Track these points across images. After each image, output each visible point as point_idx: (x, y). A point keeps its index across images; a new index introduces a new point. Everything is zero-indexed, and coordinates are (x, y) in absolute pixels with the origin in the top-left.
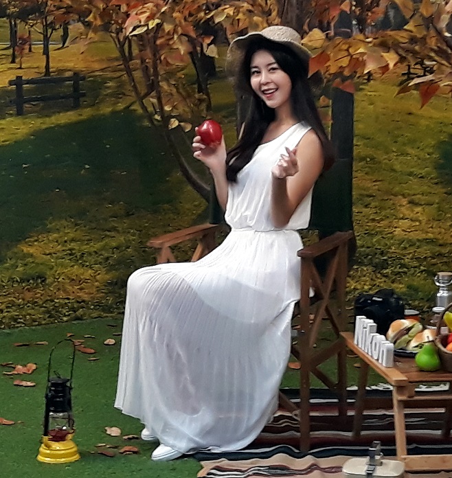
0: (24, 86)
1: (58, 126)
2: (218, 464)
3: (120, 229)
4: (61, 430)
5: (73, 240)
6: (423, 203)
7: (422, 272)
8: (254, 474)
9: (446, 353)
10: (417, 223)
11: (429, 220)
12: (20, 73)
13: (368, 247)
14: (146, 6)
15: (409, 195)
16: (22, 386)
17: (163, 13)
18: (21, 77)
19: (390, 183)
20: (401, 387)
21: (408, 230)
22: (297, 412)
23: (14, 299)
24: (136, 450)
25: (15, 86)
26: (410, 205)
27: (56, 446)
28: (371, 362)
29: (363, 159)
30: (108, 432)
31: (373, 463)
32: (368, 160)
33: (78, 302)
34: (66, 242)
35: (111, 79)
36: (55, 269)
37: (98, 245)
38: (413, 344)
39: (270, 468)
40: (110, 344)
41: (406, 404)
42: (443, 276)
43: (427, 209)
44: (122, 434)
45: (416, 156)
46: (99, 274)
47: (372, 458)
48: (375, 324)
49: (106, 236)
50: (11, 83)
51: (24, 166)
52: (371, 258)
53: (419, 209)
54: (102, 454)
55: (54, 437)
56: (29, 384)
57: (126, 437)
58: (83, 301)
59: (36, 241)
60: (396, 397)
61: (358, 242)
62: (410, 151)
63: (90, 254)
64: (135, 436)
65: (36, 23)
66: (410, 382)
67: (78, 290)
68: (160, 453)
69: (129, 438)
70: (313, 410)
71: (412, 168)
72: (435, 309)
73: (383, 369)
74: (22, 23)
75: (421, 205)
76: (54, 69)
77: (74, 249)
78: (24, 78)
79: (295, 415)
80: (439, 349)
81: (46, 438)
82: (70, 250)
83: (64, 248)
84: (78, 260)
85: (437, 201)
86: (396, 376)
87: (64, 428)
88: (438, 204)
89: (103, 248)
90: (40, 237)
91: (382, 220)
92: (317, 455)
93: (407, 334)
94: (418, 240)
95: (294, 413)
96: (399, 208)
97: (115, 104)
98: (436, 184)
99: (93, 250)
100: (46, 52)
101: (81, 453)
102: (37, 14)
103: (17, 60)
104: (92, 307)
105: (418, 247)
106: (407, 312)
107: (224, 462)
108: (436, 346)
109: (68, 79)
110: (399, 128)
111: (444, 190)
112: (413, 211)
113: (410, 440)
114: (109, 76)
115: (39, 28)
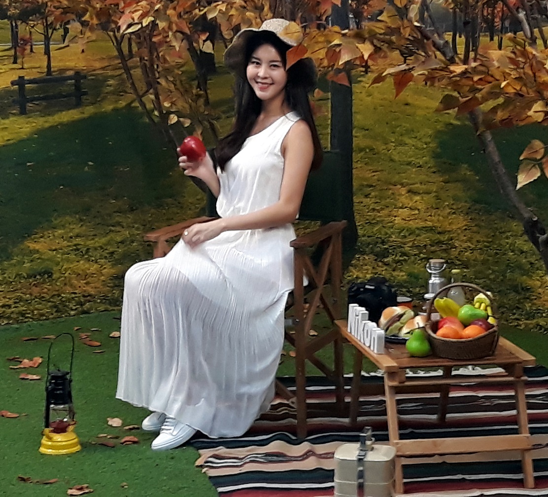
0: (26, 85)
1: (61, 124)
2: (216, 453)
3: (125, 224)
4: (62, 421)
5: (77, 236)
6: (421, 192)
7: (422, 259)
8: (252, 461)
9: (435, 338)
10: (417, 212)
11: (428, 208)
12: (22, 73)
13: (369, 237)
14: (139, 4)
15: (408, 184)
16: (28, 379)
17: (157, 10)
18: (23, 76)
19: (389, 173)
20: (392, 373)
21: (407, 219)
22: (294, 399)
23: (21, 295)
24: (136, 439)
25: (17, 86)
26: (409, 194)
27: (58, 437)
28: (364, 349)
29: (361, 150)
30: (110, 423)
31: (364, 449)
32: (368, 151)
33: (84, 296)
34: (71, 237)
35: (112, 77)
36: (61, 264)
37: (104, 240)
38: (405, 330)
39: (267, 455)
40: (115, 336)
41: (397, 390)
42: (435, 263)
43: (426, 197)
44: (123, 425)
45: (413, 146)
46: (105, 268)
47: (363, 444)
48: (367, 312)
49: (111, 231)
50: (13, 83)
51: (28, 164)
52: (372, 248)
53: (418, 198)
54: (102, 444)
55: (55, 428)
56: (35, 377)
57: (127, 428)
58: (90, 295)
59: (41, 237)
60: (388, 383)
61: (359, 231)
62: (408, 141)
63: (96, 249)
64: (136, 426)
65: (38, 24)
66: (400, 368)
67: (84, 285)
68: (159, 442)
69: (131, 429)
70: (309, 398)
71: (410, 157)
72: (426, 296)
73: (375, 356)
74: (24, 24)
75: (419, 194)
76: (56, 69)
77: (79, 245)
78: (26, 78)
79: (293, 403)
80: (429, 335)
81: (47, 430)
82: (75, 245)
83: (70, 244)
84: (83, 256)
85: (434, 190)
86: (387, 362)
87: (65, 420)
88: (435, 192)
89: (108, 243)
90: (46, 233)
91: (382, 209)
92: (313, 442)
93: (399, 320)
94: (418, 229)
95: (291, 400)
96: (398, 197)
97: (117, 101)
98: (434, 172)
99: (97, 245)
100: (47, 52)
101: (82, 444)
102: (37, 15)
103: (19, 61)
104: (99, 301)
105: (418, 235)
106: (400, 299)
107: (222, 450)
108: (426, 332)
109: (70, 78)
110: (397, 119)
111: (441, 179)
112: (411, 200)
113: (402, 425)
114: (110, 74)
115: (40, 28)
